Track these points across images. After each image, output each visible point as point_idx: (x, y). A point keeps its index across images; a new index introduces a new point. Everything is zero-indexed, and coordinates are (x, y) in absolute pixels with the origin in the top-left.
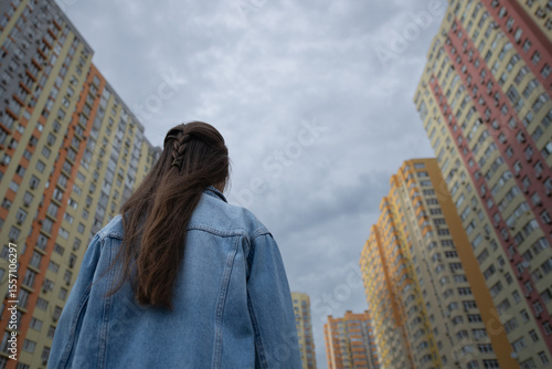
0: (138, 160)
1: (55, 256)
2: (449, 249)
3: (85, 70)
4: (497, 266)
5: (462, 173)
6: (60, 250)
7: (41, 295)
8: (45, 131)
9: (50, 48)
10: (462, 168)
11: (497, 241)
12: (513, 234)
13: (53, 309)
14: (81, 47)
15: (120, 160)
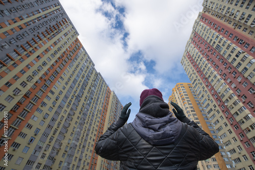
0: (91, 74)
1: (50, 94)
2: (192, 109)
3: (75, 39)
4: (213, 108)
5: (199, 80)
6: (53, 93)
7: (40, 107)
8: (54, 49)
9: (62, 25)
10: (199, 78)
11: (213, 99)
12: (220, 95)
13: (45, 114)
14: (74, 31)
15: (84, 71)
